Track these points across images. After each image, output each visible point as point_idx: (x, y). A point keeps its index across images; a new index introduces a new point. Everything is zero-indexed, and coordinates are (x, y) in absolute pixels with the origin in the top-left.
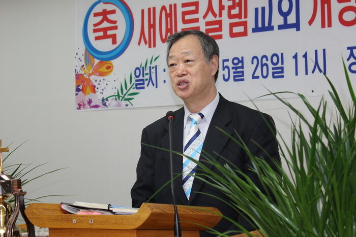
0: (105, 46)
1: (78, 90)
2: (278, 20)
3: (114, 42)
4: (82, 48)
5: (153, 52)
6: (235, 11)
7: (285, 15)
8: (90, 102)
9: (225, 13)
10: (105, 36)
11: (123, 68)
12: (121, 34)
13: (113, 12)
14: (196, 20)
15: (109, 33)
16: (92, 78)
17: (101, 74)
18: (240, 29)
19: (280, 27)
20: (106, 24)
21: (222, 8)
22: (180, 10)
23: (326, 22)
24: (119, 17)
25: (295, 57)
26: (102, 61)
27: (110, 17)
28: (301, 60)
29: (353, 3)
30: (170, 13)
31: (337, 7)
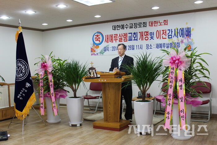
0: (97, 42)
1: (91, 51)
2: (133, 39)
3: (99, 42)
4: (92, 43)
5: (108, 44)
6: (125, 36)
7: (135, 38)
8: (94, 54)
9: (123, 37)
10: (97, 40)
11: (101, 47)
12: (101, 40)
13: (99, 35)
14: (117, 38)
15: (98, 40)
16: (95, 49)
17: (97, 48)
18: (126, 40)
19: (134, 40)
20: (97, 38)
21: (122, 36)
22: (114, 36)
23: (142, 39)
25: (137, 46)
26: (97, 45)
27: (98, 36)
28: (138, 47)
29: (147, 36)
30: (111, 36)
31: (144, 37)
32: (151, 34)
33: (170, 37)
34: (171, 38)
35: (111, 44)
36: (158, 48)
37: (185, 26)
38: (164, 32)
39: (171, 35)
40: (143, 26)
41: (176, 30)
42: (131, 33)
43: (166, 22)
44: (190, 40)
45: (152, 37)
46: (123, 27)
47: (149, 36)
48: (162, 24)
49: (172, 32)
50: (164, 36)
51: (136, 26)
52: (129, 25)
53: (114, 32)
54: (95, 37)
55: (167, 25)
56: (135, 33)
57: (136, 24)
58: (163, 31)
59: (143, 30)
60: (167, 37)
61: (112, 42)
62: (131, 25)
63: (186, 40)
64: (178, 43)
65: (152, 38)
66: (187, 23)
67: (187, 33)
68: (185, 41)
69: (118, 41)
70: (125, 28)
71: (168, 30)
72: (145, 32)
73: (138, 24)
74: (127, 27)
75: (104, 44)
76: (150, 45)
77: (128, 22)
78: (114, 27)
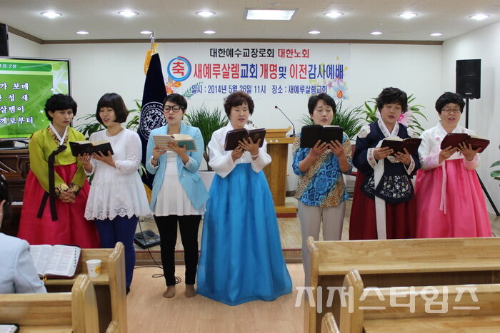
0: (179, 76)
2: (250, 74)
3: (183, 75)
4: (167, 76)
5: (200, 80)
6: (234, 70)
7: (252, 73)
9: (230, 69)
10: (178, 72)
12: (186, 72)
13: (183, 63)
14: (219, 71)
15: (180, 71)
16: (172, 88)
17: (176, 86)
18: (236, 76)
19: (250, 77)
20: (178, 68)
21: (229, 68)
22: (212, 66)
23: (266, 77)
24: (185, 66)
25: (255, 87)
26: (177, 82)
27: (181, 65)
28: (257, 88)
29: (275, 72)
30: (208, 67)
31: (269, 73)
32: (281, 69)
33: (313, 76)
34: (314, 78)
35: (206, 82)
36: (292, 93)
37: (335, 63)
38: (303, 68)
39: (315, 74)
40: (267, 55)
41: (322, 67)
42: (247, 65)
43: (306, 53)
44: (341, 84)
45: (283, 74)
46: (230, 53)
47: (278, 73)
48: (299, 55)
49: (315, 69)
50: (303, 75)
51: (255, 53)
52: (243, 51)
53: (213, 61)
54: (172, 66)
55: (308, 57)
56: (252, 66)
57: (255, 51)
58: (302, 66)
59: (268, 61)
60: (307, 76)
61: (210, 77)
62: (245, 51)
63: (336, 82)
64: (324, 87)
65: (283, 76)
66: (338, 59)
67: (338, 72)
68: (335, 84)
69: (220, 77)
70: (235, 56)
71: (309, 66)
72: (271, 65)
73: (259, 50)
74: (238, 54)
75: (193, 80)
76: (278, 87)
77: (241, 46)
78: (212, 51)
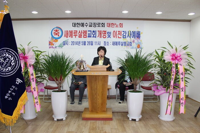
0: (56, 36)
1: (49, 44)
2: (92, 36)
3: (59, 36)
4: (51, 36)
5: (67, 39)
6: (85, 33)
7: (94, 35)
8: (52, 47)
9: (82, 33)
10: (56, 35)
11: (60, 41)
12: (60, 34)
13: (59, 30)
14: (77, 34)
15: (57, 34)
16: (53, 42)
17: (55, 42)
18: (86, 36)
19: (93, 37)
20: (56, 32)
21: (82, 32)
22: (73, 32)
23: (101, 37)
24: (60, 31)
25: (95, 42)
26: (56, 39)
27: (58, 31)
28: (96, 43)
29: (105, 35)
30: (71, 32)
31: (102, 35)
32: (108, 33)
33: (125, 37)
34: (126, 38)
35: (70, 39)
36: (114, 45)
37: (136, 30)
38: (120, 33)
39: (126, 36)
40: (101, 26)
41: (129, 32)
42: (91, 31)
43: (121, 25)
44: (139, 41)
45: (109, 36)
46: (83, 25)
47: (107, 35)
48: (118, 26)
49: (126, 33)
50: (120, 36)
51: (95, 25)
52: (89, 24)
53: (74, 29)
54: (53, 31)
55: (122, 27)
56: (94, 31)
57: (95, 24)
58: (119, 31)
59: (101, 29)
60: (122, 37)
61: (72, 37)
62: (90, 24)
63: (137, 40)
64: (130, 42)
65: (109, 37)
66: (137, 28)
67: (137, 35)
68: (136, 41)
69: (77, 37)
70: (85, 27)
71: (123, 31)
72: (103, 31)
73: (97, 24)
74: (86, 26)
75: (64, 39)
76: (107, 42)
77: (88, 21)
78: (74, 24)
